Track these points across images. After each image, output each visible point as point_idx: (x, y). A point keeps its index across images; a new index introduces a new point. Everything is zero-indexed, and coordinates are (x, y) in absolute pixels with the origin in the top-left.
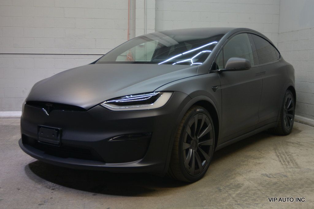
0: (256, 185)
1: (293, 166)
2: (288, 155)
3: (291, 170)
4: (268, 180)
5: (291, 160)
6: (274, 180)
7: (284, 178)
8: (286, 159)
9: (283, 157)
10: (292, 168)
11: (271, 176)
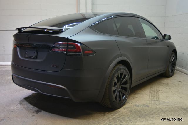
0: (127, 112)
1: (155, 100)
2: (156, 92)
3: (153, 102)
4: (136, 108)
5: (157, 95)
6: (139, 109)
7: (146, 108)
8: (154, 94)
9: (153, 93)
10: (155, 101)
11: (139, 106)
